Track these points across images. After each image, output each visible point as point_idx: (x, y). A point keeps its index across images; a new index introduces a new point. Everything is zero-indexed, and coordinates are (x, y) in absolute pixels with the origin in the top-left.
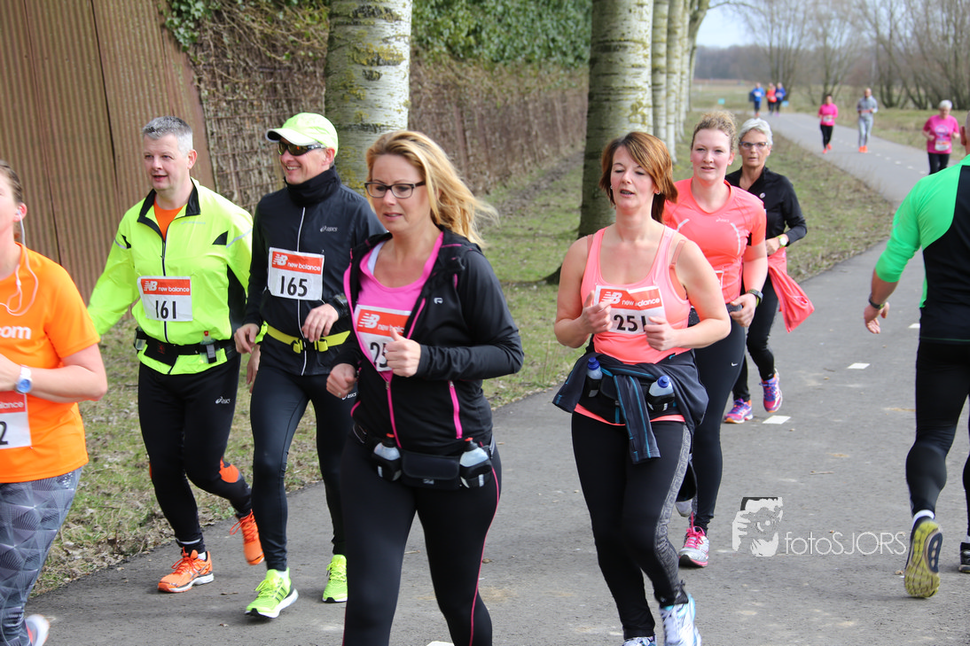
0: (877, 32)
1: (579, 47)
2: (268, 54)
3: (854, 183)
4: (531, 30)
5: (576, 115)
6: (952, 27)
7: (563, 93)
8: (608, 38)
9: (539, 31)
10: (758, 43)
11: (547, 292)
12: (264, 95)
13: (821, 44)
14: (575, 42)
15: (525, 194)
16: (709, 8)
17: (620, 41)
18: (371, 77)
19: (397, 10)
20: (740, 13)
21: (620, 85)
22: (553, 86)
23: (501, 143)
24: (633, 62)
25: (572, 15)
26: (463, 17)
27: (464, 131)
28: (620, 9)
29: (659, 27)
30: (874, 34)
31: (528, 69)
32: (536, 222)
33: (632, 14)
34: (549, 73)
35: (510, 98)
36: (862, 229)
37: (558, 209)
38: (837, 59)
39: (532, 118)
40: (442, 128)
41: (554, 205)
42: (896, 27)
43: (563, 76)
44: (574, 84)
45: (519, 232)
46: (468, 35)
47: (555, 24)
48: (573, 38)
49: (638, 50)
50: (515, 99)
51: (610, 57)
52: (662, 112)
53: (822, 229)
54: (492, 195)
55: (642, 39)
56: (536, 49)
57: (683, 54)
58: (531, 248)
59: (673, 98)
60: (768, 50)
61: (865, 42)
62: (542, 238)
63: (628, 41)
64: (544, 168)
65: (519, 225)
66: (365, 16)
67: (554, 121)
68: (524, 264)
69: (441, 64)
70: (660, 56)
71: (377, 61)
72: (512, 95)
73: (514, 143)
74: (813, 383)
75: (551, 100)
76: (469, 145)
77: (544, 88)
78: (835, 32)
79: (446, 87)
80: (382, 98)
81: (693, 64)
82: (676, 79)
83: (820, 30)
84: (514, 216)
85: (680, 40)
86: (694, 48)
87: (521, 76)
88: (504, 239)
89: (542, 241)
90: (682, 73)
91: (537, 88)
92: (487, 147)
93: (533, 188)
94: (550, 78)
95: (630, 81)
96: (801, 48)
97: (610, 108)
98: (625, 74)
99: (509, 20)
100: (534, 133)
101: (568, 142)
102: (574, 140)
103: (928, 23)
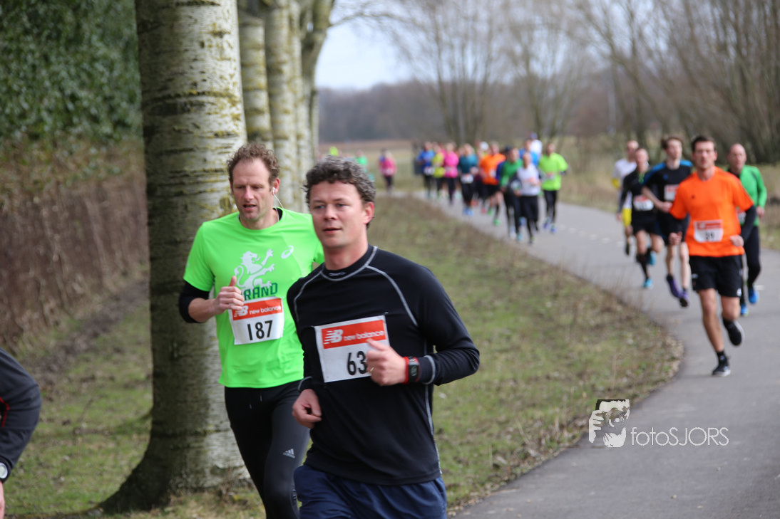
0: (612, 46)
1: (119, 105)
3: (600, 298)
4: (32, 84)
8: (171, 92)
9: (47, 84)
13: (522, 71)
14: (111, 98)
16: (331, 25)
17: (191, 95)
20: (383, 30)
21: (198, 167)
22: (80, 175)
24: (216, 128)
25: (101, 52)
28: (186, 43)
29: (253, 65)
30: (606, 50)
31: (34, 150)
32: (74, 411)
33: (206, 50)
34: (71, 153)
36: (621, 373)
37: (110, 383)
38: (551, 93)
39: (49, 233)
41: (103, 378)
42: (641, 36)
43: (96, 156)
44: (116, 170)
45: (46, 429)
47: (73, 70)
48: (107, 91)
49: (222, 108)
50: (16, 203)
51: (177, 122)
53: (556, 379)
55: (227, 90)
56: (44, 114)
57: (296, 106)
60: (436, 88)
61: (594, 64)
62: (88, 437)
63: (203, 93)
64: (80, 314)
67: (89, 235)
70: (258, 112)
72: (11, 196)
73: (22, 277)
75: (80, 200)
77: (65, 180)
78: (542, 51)
81: (316, 120)
83: (518, 49)
85: (289, 82)
86: (313, 93)
87: (24, 163)
89: (89, 441)
90: (299, 137)
91: (53, 183)
94: (74, 162)
96: (491, 80)
98: (205, 149)
100: (55, 258)
101: (115, 268)
102: (125, 263)
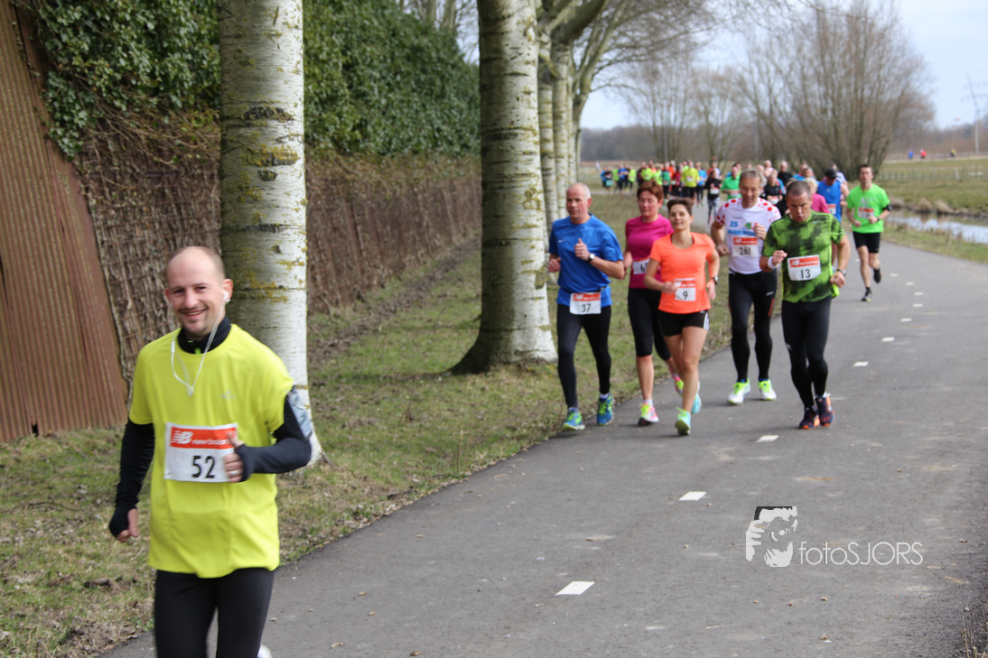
0: (758, 108)
1: (464, 135)
2: (155, 159)
4: (416, 121)
5: (465, 203)
6: (830, 101)
7: (451, 182)
8: (498, 127)
9: (424, 121)
10: (643, 124)
11: (453, 383)
12: (152, 201)
13: (703, 121)
14: (461, 131)
15: (420, 286)
16: (591, 91)
17: (510, 129)
18: (268, 178)
19: (289, 110)
20: (621, 94)
21: (513, 172)
22: (441, 176)
23: (393, 235)
24: (524, 149)
25: (455, 104)
26: (347, 112)
27: (355, 226)
28: (508, 98)
29: (545, 113)
30: (754, 110)
31: (416, 161)
32: (434, 314)
33: (520, 103)
34: (436, 163)
35: (398, 190)
37: (455, 299)
38: (720, 135)
39: (422, 209)
40: (332, 224)
41: (451, 296)
42: (775, 103)
43: (450, 165)
44: (462, 173)
45: (418, 324)
46: (354, 130)
47: (439, 114)
48: (458, 127)
49: (527, 137)
50: (404, 191)
51: (501, 145)
52: (553, 196)
54: (388, 288)
55: (531, 126)
56: (422, 139)
57: (568, 138)
58: (433, 340)
59: (562, 182)
60: (652, 130)
61: (747, 119)
62: (442, 329)
63: (517, 128)
64: (438, 258)
65: (417, 317)
66: (257, 118)
67: (444, 210)
68: (426, 356)
69: (328, 159)
70: (547, 141)
71: (272, 160)
72: (401, 187)
73: (406, 235)
74: (725, 458)
75: (440, 190)
76: (361, 239)
77: (432, 178)
78: (716, 110)
79: (334, 182)
80: (279, 198)
81: (579, 147)
82: (564, 162)
83: (702, 108)
84: (412, 309)
85: (565, 124)
86: (579, 131)
87: (409, 167)
88: (404, 332)
89: (443, 332)
90: (569, 157)
91: (425, 179)
92: (379, 240)
93: (427, 280)
94: (438, 168)
95: (523, 168)
96: (685, 126)
97: (504, 196)
98: (517, 162)
99: (393, 112)
100: (425, 224)
101: (459, 231)
102: (465, 229)
103: (806, 97)
